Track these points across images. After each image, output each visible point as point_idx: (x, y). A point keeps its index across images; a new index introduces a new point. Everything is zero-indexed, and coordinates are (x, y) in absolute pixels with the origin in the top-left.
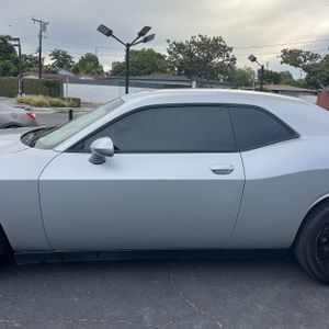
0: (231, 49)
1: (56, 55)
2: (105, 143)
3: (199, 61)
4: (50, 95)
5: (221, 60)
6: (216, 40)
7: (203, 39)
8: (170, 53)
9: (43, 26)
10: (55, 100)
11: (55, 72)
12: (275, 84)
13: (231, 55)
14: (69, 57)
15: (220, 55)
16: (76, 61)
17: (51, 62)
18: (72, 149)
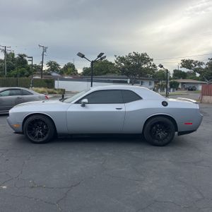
0: (152, 60)
1: (50, 64)
2: (86, 100)
3: (133, 66)
4: (48, 88)
5: (146, 66)
6: (143, 55)
7: (136, 54)
8: (116, 62)
9: (45, 49)
10: (51, 90)
11: (49, 74)
12: (183, 78)
13: (152, 63)
14: (58, 65)
15: (145, 63)
16: (62, 67)
17: (47, 68)
18: (76, 103)
